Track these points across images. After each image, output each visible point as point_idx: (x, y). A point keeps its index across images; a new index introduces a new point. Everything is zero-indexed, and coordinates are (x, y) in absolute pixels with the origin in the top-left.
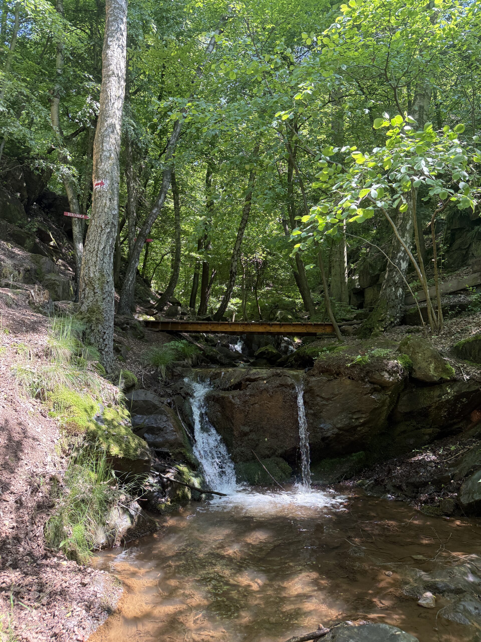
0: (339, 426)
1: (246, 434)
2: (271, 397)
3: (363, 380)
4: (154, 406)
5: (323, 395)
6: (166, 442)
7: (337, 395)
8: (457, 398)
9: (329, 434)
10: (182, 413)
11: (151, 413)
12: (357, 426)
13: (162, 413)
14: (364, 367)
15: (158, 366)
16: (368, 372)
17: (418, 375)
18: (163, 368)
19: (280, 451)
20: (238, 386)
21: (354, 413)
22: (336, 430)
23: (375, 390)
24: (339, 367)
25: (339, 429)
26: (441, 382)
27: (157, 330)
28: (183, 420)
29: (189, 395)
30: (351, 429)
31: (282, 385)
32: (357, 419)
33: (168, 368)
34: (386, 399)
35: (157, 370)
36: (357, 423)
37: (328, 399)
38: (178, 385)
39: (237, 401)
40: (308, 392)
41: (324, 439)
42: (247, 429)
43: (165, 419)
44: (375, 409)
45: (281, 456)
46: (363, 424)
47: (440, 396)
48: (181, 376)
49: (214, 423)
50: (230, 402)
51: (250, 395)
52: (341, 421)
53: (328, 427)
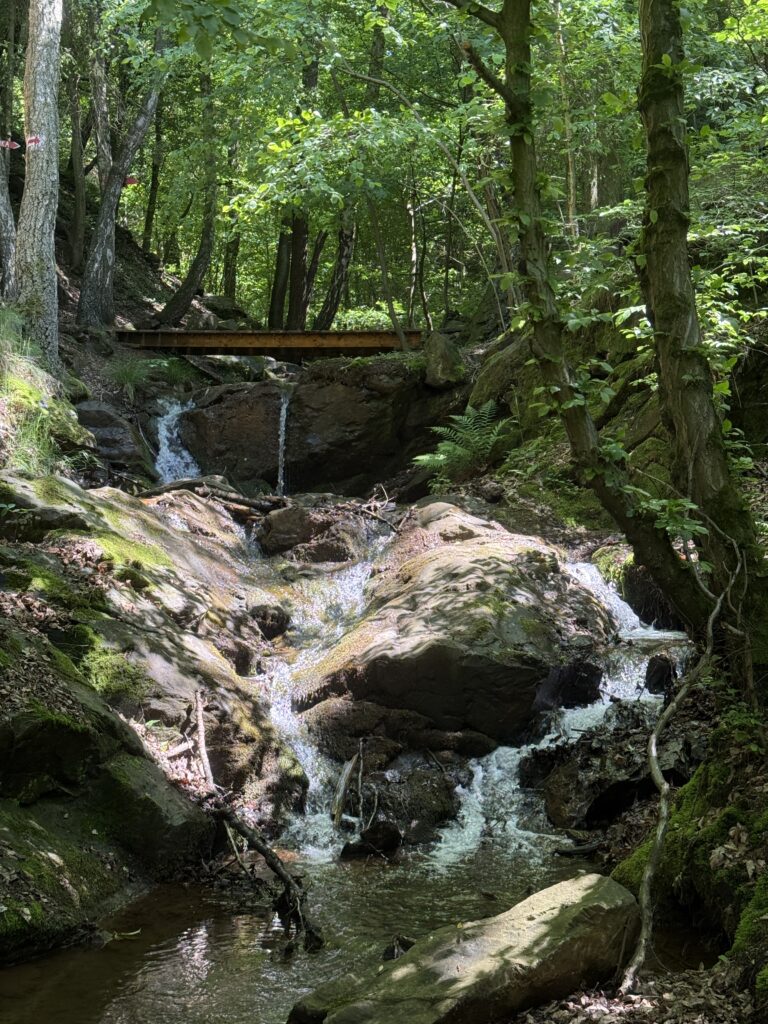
0: (330, 440)
1: (221, 453)
2: (251, 408)
3: (358, 386)
4: (109, 418)
5: (313, 405)
6: (123, 455)
7: (328, 404)
9: (317, 450)
10: (145, 430)
11: (106, 426)
12: (353, 441)
13: (118, 425)
14: (361, 370)
16: (364, 377)
17: (429, 380)
18: (130, 387)
19: (261, 472)
20: (217, 401)
21: (348, 425)
22: (326, 446)
23: (369, 398)
24: (331, 372)
25: (330, 444)
26: (448, 386)
27: (138, 345)
28: (148, 439)
29: (158, 414)
30: (344, 445)
31: (265, 395)
32: (351, 432)
34: (386, 408)
36: (351, 438)
37: (318, 410)
38: (147, 405)
39: (211, 415)
40: (294, 404)
41: (312, 455)
42: (222, 447)
43: (122, 431)
44: (371, 419)
45: (262, 477)
46: (359, 438)
47: (447, 403)
48: (154, 397)
49: (186, 447)
50: (204, 417)
51: (227, 408)
52: (333, 434)
53: (316, 442)
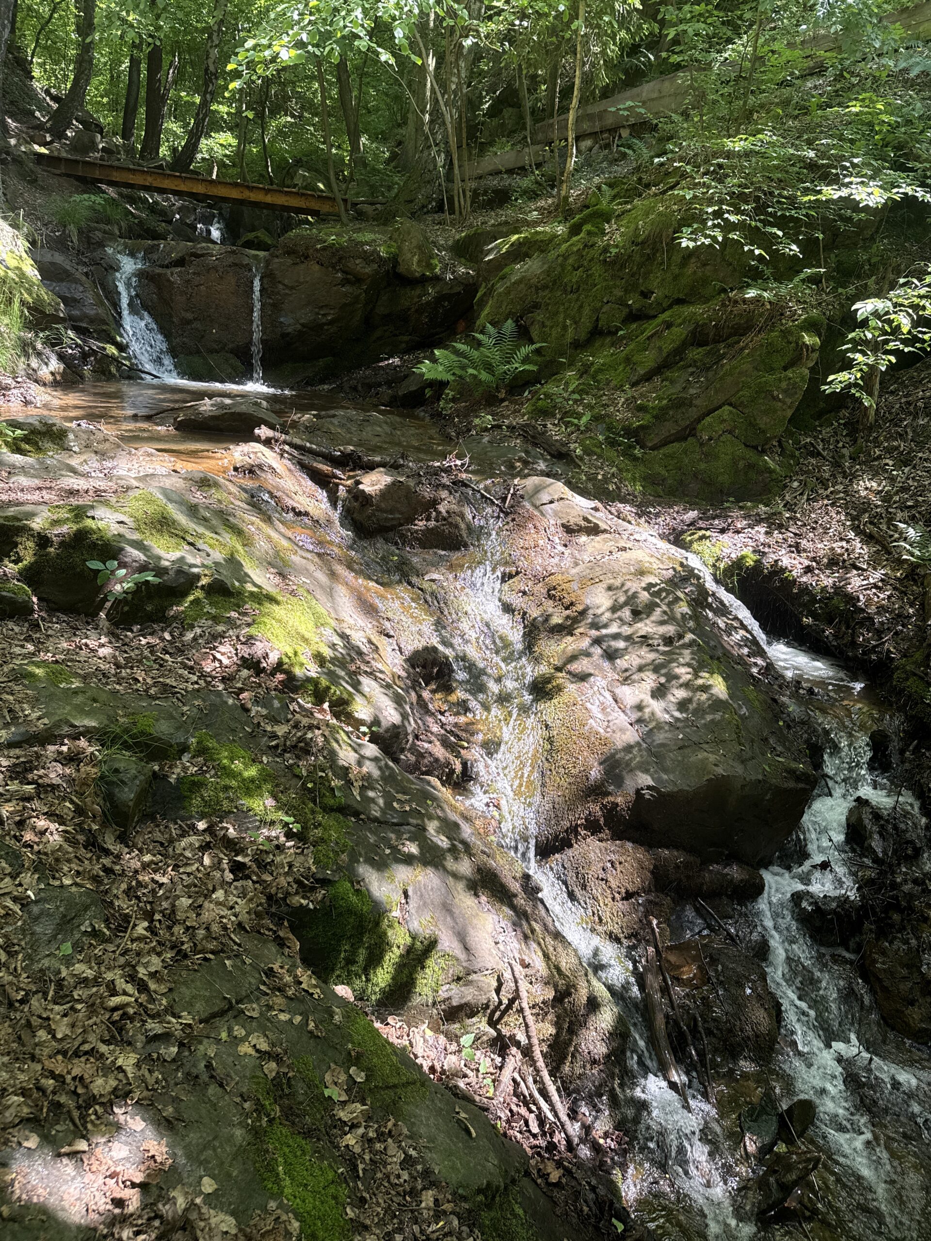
0: (302, 321)
1: (189, 322)
2: (221, 278)
3: (334, 267)
4: (66, 271)
5: (286, 282)
6: (85, 316)
7: (302, 283)
8: (440, 299)
9: (290, 330)
10: (104, 289)
11: (62, 280)
12: (325, 324)
13: (77, 281)
14: (337, 250)
15: (65, 226)
16: (341, 259)
17: (401, 269)
18: (72, 229)
19: (230, 346)
20: (180, 262)
21: (321, 308)
22: (299, 327)
23: (345, 282)
24: (307, 248)
25: (303, 325)
26: (423, 281)
27: (58, 172)
28: (106, 297)
29: (114, 268)
30: (316, 327)
31: (236, 265)
32: (324, 315)
33: (80, 232)
34: (360, 294)
35: (64, 231)
36: (324, 321)
37: (292, 288)
38: (97, 254)
39: (176, 279)
40: (268, 277)
41: (284, 335)
42: (189, 316)
43: (81, 289)
44: (345, 305)
45: (232, 351)
46: (331, 323)
47: (420, 296)
48: (101, 245)
49: (145, 307)
50: (169, 280)
51: (194, 273)
52: (306, 316)
53: (289, 322)
